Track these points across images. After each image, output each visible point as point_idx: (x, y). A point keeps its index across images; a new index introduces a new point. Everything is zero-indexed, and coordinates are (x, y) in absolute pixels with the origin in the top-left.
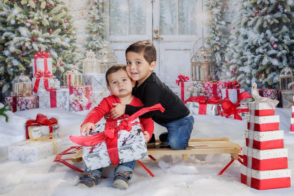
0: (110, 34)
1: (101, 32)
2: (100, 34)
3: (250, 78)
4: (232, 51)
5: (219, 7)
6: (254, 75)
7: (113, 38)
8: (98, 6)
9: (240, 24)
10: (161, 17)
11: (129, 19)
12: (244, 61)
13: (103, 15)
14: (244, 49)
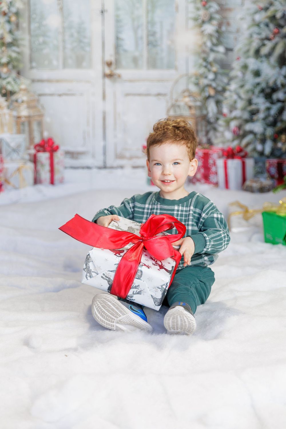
0: (32, 68)
1: (15, 64)
2: (14, 67)
3: (263, 141)
4: (235, 97)
5: (215, 22)
6: (270, 137)
7: (36, 74)
8: (10, 17)
9: (248, 51)
10: (118, 38)
11: (64, 41)
12: (254, 113)
13: (18, 34)
14: (253, 93)
